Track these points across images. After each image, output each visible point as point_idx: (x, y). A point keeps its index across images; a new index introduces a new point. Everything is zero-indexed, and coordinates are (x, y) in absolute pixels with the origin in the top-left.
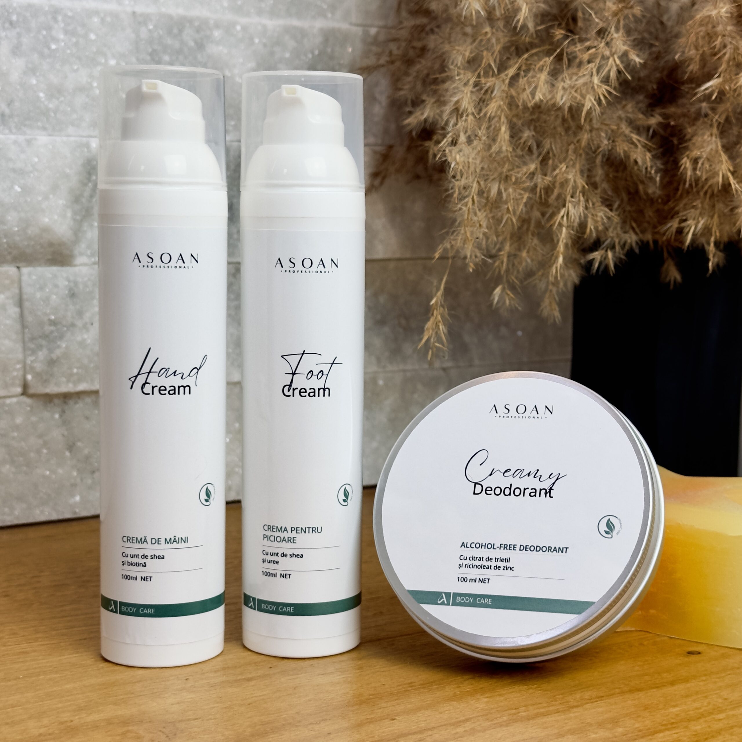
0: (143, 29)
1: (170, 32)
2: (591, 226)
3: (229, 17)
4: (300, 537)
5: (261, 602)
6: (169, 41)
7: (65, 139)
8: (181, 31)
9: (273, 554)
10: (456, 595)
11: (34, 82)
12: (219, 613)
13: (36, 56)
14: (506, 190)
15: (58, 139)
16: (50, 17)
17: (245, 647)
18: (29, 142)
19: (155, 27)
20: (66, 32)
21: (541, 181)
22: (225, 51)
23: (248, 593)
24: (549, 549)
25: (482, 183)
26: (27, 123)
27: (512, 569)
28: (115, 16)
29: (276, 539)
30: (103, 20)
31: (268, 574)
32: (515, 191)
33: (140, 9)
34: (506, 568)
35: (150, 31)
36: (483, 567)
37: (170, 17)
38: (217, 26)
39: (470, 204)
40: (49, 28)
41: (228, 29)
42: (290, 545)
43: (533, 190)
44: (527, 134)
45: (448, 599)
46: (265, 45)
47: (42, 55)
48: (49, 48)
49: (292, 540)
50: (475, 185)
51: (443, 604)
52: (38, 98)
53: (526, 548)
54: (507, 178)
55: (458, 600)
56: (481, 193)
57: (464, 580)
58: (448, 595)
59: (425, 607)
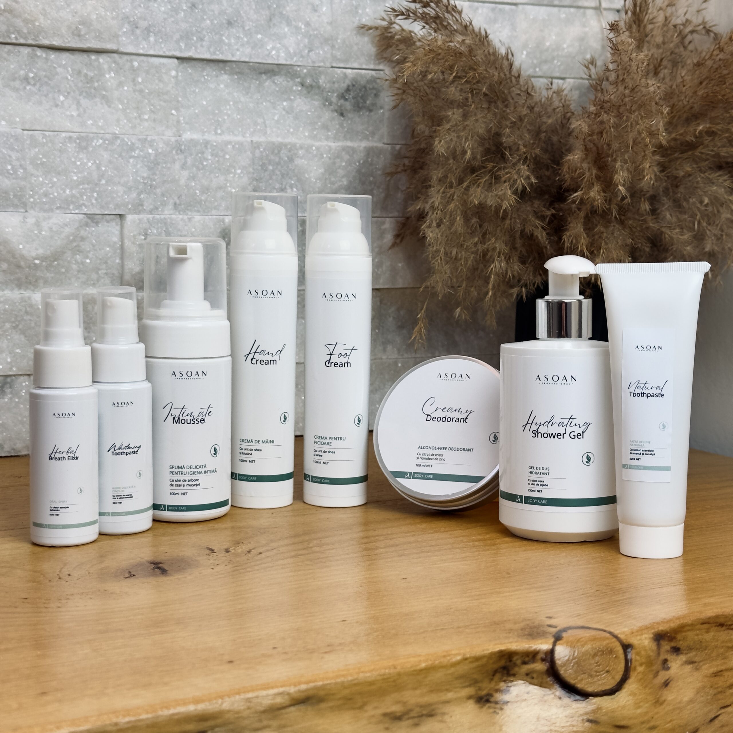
0: (257, 151)
1: (273, 153)
2: (510, 274)
3: (309, 142)
4: (334, 442)
5: (313, 477)
6: (272, 157)
7: (210, 217)
8: (279, 152)
9: (319, 451)
10: (414, 473)
11: (193, 184)
12: (290, 482)
13: (195, 169)
14: (461, 252)
15: (206, 217)
16: (203, 146)
17: (305, 503)
18: (190, 219)
19: (264, 149)
20: (212, 155)
21: (480, 247)
22: (306, 163)
23: (306, 473)
24: (464, 449)
25: (447, 248)
26: (189, 208)
27: (444, 460)
28: (241, 144)
29: (321, 443)
30: (233, 146)
31: (317, 462)
32: (465, 253)
33: (255, 139)
34: (441, 459)
35: (261, 152)
36: (429, 459)
37: (273, 143)
38: (301, 148)
39: (439, 261)
40: (203, 153)
41: (308, 149)
42: (328, 446)
43: (476, 253)
44: (474, 220)
45: (410, 476)
46: (330, 158)
47: (198, 169)
48: (202, 164)
49: (330, 444)
50: (442, 250)
51: (408, 478)
52: (196, 193)
53: (452, 449)
54: (462, 245)
55: (416, 476)
56: (446, 254)
57: (419, 465)
58: (410, 473)
59: (399, 480)
